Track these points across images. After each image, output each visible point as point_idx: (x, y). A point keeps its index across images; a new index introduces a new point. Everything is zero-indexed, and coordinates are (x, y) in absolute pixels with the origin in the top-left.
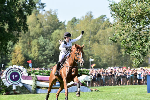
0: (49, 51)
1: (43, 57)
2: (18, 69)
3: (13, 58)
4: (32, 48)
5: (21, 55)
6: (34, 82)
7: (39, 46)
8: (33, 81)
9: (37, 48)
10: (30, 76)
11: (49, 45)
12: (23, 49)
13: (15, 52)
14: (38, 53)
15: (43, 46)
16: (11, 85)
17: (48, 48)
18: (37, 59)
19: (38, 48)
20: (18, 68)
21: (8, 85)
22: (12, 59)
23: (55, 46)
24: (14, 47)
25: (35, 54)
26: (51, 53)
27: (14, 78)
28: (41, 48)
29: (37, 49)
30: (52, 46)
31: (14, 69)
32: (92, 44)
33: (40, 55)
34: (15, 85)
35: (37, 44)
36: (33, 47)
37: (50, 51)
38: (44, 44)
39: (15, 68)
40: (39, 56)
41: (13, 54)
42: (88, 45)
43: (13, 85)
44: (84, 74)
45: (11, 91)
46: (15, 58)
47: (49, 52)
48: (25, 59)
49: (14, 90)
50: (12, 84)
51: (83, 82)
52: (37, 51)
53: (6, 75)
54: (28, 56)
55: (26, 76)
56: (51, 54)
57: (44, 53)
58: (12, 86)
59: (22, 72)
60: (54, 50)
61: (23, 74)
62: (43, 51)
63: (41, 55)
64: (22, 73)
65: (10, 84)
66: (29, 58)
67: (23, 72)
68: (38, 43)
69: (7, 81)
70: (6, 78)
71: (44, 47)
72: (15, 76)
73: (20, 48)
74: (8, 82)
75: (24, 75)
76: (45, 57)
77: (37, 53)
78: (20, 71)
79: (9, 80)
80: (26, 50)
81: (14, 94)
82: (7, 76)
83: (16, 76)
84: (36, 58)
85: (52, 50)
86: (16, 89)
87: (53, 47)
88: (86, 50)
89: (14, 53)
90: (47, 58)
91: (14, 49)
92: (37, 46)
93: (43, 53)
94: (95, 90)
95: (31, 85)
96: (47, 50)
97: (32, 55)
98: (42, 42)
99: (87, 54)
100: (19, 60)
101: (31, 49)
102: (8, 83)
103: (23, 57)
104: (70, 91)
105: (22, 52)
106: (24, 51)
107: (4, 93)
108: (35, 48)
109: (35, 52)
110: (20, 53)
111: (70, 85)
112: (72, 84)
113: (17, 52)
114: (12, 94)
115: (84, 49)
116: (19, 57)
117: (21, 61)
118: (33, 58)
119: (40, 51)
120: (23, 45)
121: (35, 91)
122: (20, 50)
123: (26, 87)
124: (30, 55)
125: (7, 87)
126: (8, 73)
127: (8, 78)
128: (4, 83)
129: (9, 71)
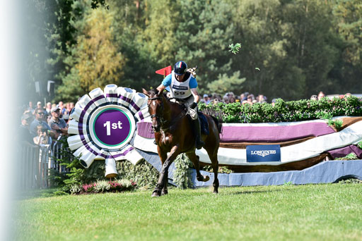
0: (214, 32)
1: (191, 53)
2: (124, 98)
3: (83, 59)
4: (150, 19)
5: (110, 47)
7: (178, 13)
9: (169, 20)
11: (213, 10)
12: (117, 24)
13: (88, 37)
14: (175, 39)
15: (191, 10)
17: (209, 21)
18: (167, 58)
19: (172, 18)
22: (79, 60)
23: (234, 11)
24: (85, 16)
25: (161, 42)
26: (221, 38)
27: (109, 133)
28: (183, 21)
29: (170, 25)
30: (225, 13)
31: (109, 99)
33: (181, 47)
35: (169, 5)
36: (153, 16)
37: (218, 30)
38: (193, 3)
39: (112, 95)
40: (177, 50)
41: (83, 44)
43: (106, 157)
45: (101, 180)
47: (214, 35)
48: (127, 59)
49: (111, 178)
50: (102, 155)
52: (171, 33)
53: (81, 121)
54: (136, 51)
56: (221, 41)
57: (193, 39)
58: (104, 160)
60: (232, 26)
62: (193, 30)
63: (185, 45)
64: (137, 115)
65: (96, 154)
66: (140, 58)
69: (85, 143)
70: (81, 133)
71: (195, 17)
73: (106, 21)
75: (146, 120)
76: (200, 53)
77: (168, 38)
78: (132, 108)
79: (91, 140)
80: (130, 27)
81: (108, 191)
82: (84, 126)
84: (164, 58)
85: (223, 27)
86: (117, 171)
87: (226, 16)
88: (350, 23)
89: (85, 40)
90: (208, 57)
91: (86, 24)
92: (168, 12)
93: (192, 36)
96: (205, 25)
97: (151, 45)
99: (356, 41)
100: (103, 67)
101: (147, 22)
102: (88, 151)
103: (120, 54)
104: (315, 178)
105: (115, 37)
106: (121, 31)
107: (76, 186)
108: (161, 21)
109: (160, 34)
110: (108, 41)
111: (317, 157)
112: (325, 152)
113: (95, 37)
114: (105, 191)
115: (342, 20)
116: (104, 55)
117: (111, 67)
118: (153, 58)
119: (180, 31)
120: (117, 9)
121: (187, 178)
122: (108, 28)
123: (153, 165)
124: (143, 45)
125: (86, 166)
126: (87, 114)
127: (88, 133)
128: (75, 150)
129: (91, 108)
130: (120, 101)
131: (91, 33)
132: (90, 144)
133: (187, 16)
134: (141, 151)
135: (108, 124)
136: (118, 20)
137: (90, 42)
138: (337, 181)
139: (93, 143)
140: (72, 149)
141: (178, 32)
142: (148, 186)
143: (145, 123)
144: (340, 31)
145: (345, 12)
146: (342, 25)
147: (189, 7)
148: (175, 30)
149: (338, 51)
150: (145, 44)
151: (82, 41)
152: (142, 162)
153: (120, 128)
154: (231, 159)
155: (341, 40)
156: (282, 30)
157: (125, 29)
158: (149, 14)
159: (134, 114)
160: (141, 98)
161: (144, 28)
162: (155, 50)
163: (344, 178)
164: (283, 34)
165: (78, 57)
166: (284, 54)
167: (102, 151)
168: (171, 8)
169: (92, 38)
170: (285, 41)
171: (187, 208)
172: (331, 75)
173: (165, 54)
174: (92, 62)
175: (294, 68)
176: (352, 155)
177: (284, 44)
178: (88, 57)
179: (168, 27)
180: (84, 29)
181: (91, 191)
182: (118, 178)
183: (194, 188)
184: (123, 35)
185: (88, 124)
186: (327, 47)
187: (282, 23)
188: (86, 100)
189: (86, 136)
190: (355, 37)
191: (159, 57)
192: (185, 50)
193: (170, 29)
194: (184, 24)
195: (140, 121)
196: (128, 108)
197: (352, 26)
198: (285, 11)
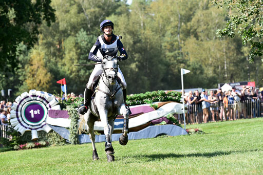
1: (88, 71)
2: (40, 97)
3: (29, 77)
4: (65, 54)
5: (44, 69)
6: (73, 122)
7: (79, 50)
8: (70, 120)
9: (75, 54)
10: (64, 109)
12: (47, 57)
13: (32, 65)
14: (78, 64)
15: (86, 49)
16: (28, 129)
18: (75, 75)
19: (76, 53)
20: (39, 95)
21: (22, 130)
22: (27, 78)
24: (29, 54)
25: (71, 66)
27: (33, 116)
28: (83, 54)
29: (75, 57)
31: (32, 98)
32: (184, 40)
33: (82, 68)
34: (36, 129)
35: (75, 46)
36: (66, 52)
38: (87, 45)
39: (33, 96)
40: (80, 70)
41: (29, 69)
42: (176, 43)
43: (32, 129)
44: (172, 100)
45: (29, 142)
46: (33, 76)
48: (53, 76)
49: (35, 141)
50: (30, 128)
51: (171, 116)
52: (76, 61)
53: (17, 111)
54: (58, 71)
55: (57, 111)
58: (30, 132)
59: (48, 103)
61: (50, 107)
63: (84, 67)
64: (48, 106)
65: (26, 128)
66: (61, 75)
67: (51, 103)
68: (77, 43)
69: (20, 122)
70: (18, 117)
72: (36, 112)
73: (41, 56)
74: (22, 125)
75: (52, 108)
77: (75, 64)
78: (45, 102)
79: (23, 120)
80: (54, 58)
81: (34, 148)
82: (19, 113)
83: (38, 112)
84: (73, 74)
86: (38, 136)
88: (172, 52)
89: (30, 67)
91: (30, 58)
92: (74, 49)
93: (88, 62)
94: (196, 131)
95: (68, 128)
97: (66, 68)
98: (83, 42)
99: (175, 61)
100: (40, 81)
101: (64, 56)
102: (22, 127)
103: (49, 73)
104: (145, 135)
105: (46, 64)
106: (49, 61)
107: (16, 146)
108: (71, 55)
109: (71, 62)
110: (42, 67)
111: (145, 124)
112: (149, 122)
113: (35, 65)
114: (32, 148)
115: (167, 51)
116: (40, 75)
117: (45, 80)
118: (67, 75)
119: (81, 59)
120: (47, 49)
121: (76, 139)
122: (42, 60)
123: (57, 132)
124: (61, 68)
125: (21, 134)
126: (20, 106)
127: (21, 116)
128: (14, 127)
129: (22, 103)
130: (38, 98)
131: (33, 63)
132: (22, 122)
133: (85, 51)
134: (50, 125)
135: (32, 112)
136: (47, 55)
137: (32, 68)
138: (156, 137)
139: (24, 122)
140: (13, 126)
141: (80, 60)
142: (55, 144)
143: (52, 110)
144: (166, 56)
145: (169, 47)
146: (168, 53)
147: (86, 47)
148: (79, 59)
149: (165, 67)
150: (63, 67)
151: (28, 67)
152: (51, 131)
153: (39, 113)
154: (100, 127)
155: (167, 62)
156: (135, 57)
157: (52, 60)
158: (65, 51)
159: (46, 105)
160: (49, 96)
161: (62, 58)
162: (68, 70)
163: (160, 135)
164: (135, 59)
165: (26, 76)
166: (137, 70)
167: (29, 126)
168: (76, 48)
169: (34, 66)
170: (137, 63)
171: (72, 155)
172: (163, 80)
173: (74, 72)
174: (34, 78)
175: (143, 77)
176: (164, 123)
177: (137, 65)
178: (31, 76)
179: (74, 57)
180: (29, 60)
181: (24, 148)
182: (39, 141)
183: (80, 144)
184: (51, 63)
185: (21, 112)
186: (160, 66)
187: (135, 54)
188: (20, 99)
189: (20, 118)
190: (175, 60)
191: (71, 74)
192: (84, 70)
193: (76, 59)
194: (83, 56)
195: (49, 109)
196: (42, 102)
197: (172, 54)
198: (136, 47)
